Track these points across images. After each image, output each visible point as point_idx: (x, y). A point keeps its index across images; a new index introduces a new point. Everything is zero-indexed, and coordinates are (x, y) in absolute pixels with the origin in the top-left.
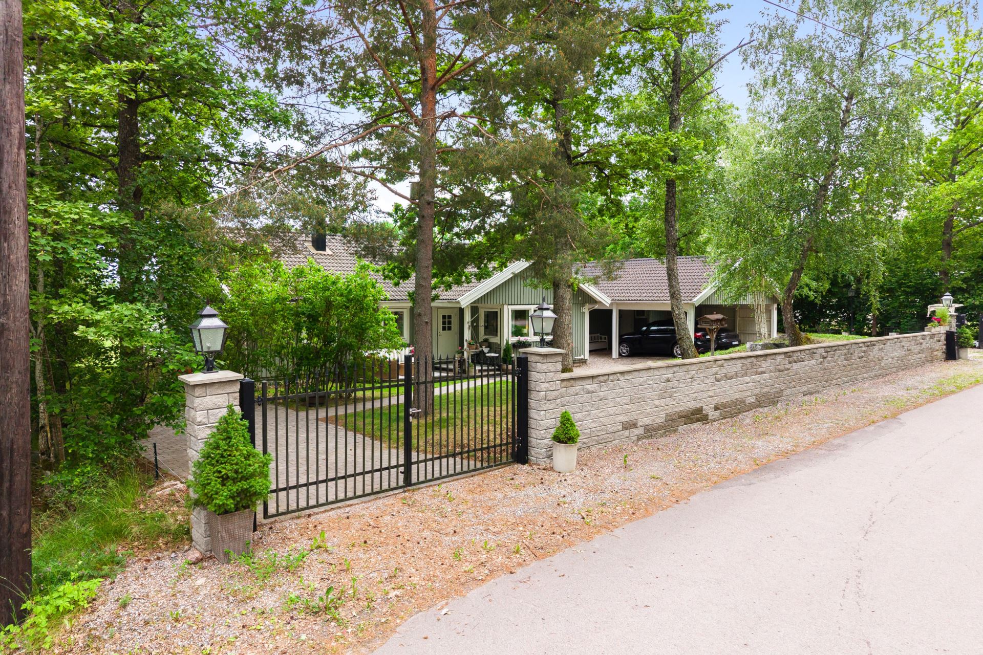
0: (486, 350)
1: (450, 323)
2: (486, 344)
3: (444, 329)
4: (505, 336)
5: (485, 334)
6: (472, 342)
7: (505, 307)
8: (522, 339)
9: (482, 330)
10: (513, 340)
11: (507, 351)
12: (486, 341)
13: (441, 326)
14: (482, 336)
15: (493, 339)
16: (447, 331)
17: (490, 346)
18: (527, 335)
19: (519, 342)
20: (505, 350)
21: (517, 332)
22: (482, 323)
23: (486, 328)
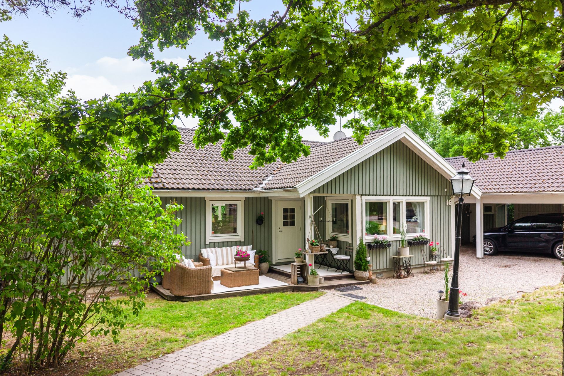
0: (334, 251)
1: (293, 217)
2: (335, 243)
3: (285, 224)
4: (358, 235)
5: (333, 231)
6: (316, 242)
7: (358, 198)
8: (380, 237)
9: (329, 226)
10: (369, 239)
11: (361, 252)
12: (334, 239)
13: (281, 220)
14: (329, 233)
15: (343, 238)
16: (289, 228)
17: (339, 245)
18: (385, 232)
19: (376, 242)
20: (358, 252)
21: (373, 229)
22: (329, 217)
23: (334, 223)
